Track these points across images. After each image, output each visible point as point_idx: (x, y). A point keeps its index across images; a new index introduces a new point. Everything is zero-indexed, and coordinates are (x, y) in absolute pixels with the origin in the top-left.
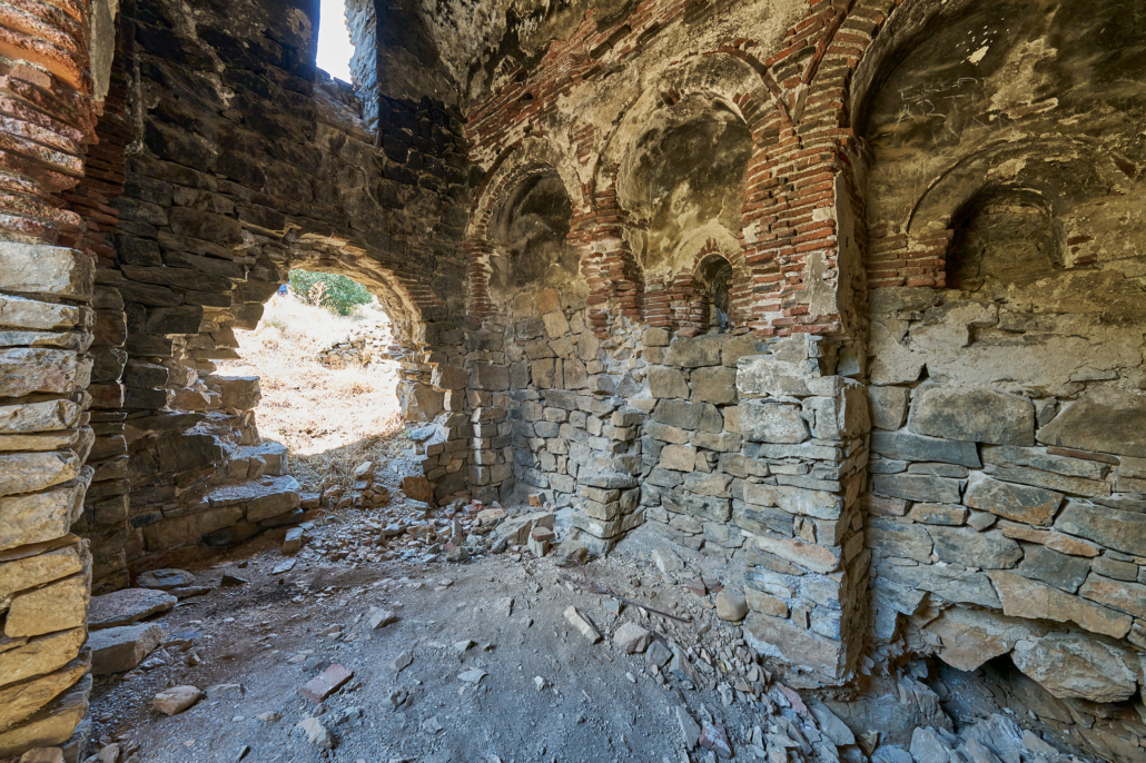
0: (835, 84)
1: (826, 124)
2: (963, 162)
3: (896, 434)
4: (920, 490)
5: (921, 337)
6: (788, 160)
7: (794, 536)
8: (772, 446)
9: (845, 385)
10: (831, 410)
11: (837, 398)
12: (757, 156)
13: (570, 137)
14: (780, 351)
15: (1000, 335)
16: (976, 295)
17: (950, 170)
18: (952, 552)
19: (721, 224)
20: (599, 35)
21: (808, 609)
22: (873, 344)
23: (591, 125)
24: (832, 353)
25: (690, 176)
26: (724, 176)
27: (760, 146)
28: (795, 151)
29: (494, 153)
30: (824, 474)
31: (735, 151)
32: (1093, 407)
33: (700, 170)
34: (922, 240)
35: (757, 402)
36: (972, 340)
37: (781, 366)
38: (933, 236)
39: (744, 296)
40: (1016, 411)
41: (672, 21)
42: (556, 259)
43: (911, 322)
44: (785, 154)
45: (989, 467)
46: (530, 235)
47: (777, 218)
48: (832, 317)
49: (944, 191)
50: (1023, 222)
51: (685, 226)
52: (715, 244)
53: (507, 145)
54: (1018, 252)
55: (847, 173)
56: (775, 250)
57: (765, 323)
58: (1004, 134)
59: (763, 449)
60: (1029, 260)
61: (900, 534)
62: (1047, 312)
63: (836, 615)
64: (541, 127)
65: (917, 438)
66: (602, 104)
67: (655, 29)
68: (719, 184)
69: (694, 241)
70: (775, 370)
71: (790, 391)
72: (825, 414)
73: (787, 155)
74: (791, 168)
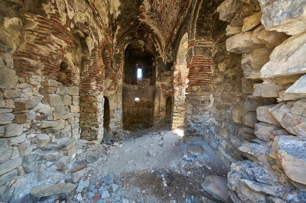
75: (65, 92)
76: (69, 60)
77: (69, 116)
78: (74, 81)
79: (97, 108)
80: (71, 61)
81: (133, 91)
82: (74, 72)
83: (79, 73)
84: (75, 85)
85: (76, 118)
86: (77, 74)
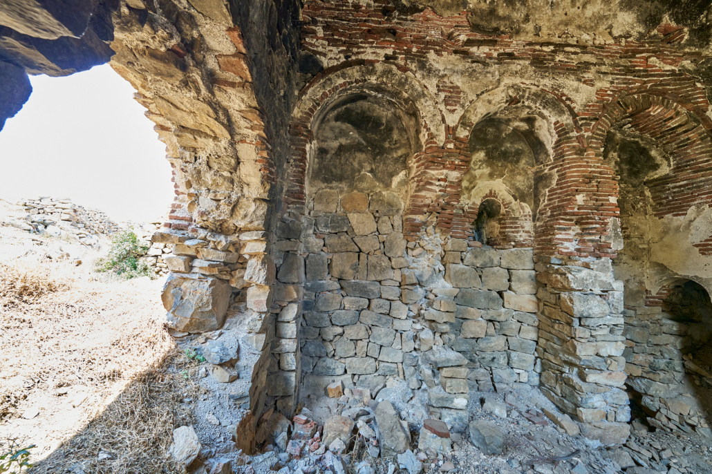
7: (608, 370)
8: (593, 319)
13: (438, 86)
14: (596, 266)
19: (504, 183)
20: (469, 32)
21: (615, 409)
23: (458, 87)
25: (486, 149)
26: (508, 157)
29: (342, 55)
31: (516, 146)
32: (630, 289)
33: (493, 148)
35: (580, 294)
37: (598, 274)
41: (523, 59)
42: (369, 169)
46: (343, 141)
51: (480, 177)
52: (495, 194)
53: (360, 57)
56: (590, 211)
63: (628, 408)
64: (406, 64)
66: (467, 78)
67: (511, 56)
69: (483, 189)
70: (595, 277)
71: (603, 288)
75: (487, 260)
76: (500, 194)
77: (500, 316)
78: (515, 234)
79: (571, 309)
80: (506, 193)
82: (517, 215)
83: (531, 213)
84: (519, 244)
85: (525, 327)
86: (523, 218)
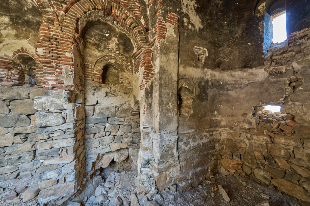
0: (74, 19)
1: (71, 29)
2: (105, 56)
3: (91, 118)
4: (97, 130)
5: (97, 94)
6: (57, 32)
7: (59, 155)
8: (51, 127)
9: (77, 106)
10: (72, 113)
11: (74, 110)
12: (45, 25)
14: (53, 95)
15: (111, 95)
16: (107, 86)
17: (102, 57)
18: (103, 143)
19: (29, 43)
21: (64, 176)
22: (86, 95)
24: (73, 96)
25: (10, 16)
26: (31, 25)
27: (46, 22)
28: (60, 31)
30: (70, 132)
31: (37, 19)
32: (123, 108)
33: (17, 17)
34: (97, 71)
35: (44, 113)
36: (106, 95)
37: (54, 100)
38: (99, 71)
39: (41, 74)
40: (113, 110)
43: (95, 90)
44: (56, 30)
45: (109, 122)
47: (53, 50)
48: (72, 86)
49: (101, 61)
50: (115, 73)
51: (7, 36)
52: (26, 50)
54: (114, 79)
55: (77, 46)
56: (52, 60)
57: (49, 85)
58: (111, 54)
59: (47, 129)
60: (116, 81)
61: (93, 142)
62: (117, 91)
63: (74, 173)
65: (96, 118)
68: (28, 27)
69: (13, 45)
70: (52, 101)
71: (57, 108)
72: (70, 115)
73: (57, 31)
74: (58, 36)
75: (15, 95)
76: (30, 51)
81: (247, 85)
